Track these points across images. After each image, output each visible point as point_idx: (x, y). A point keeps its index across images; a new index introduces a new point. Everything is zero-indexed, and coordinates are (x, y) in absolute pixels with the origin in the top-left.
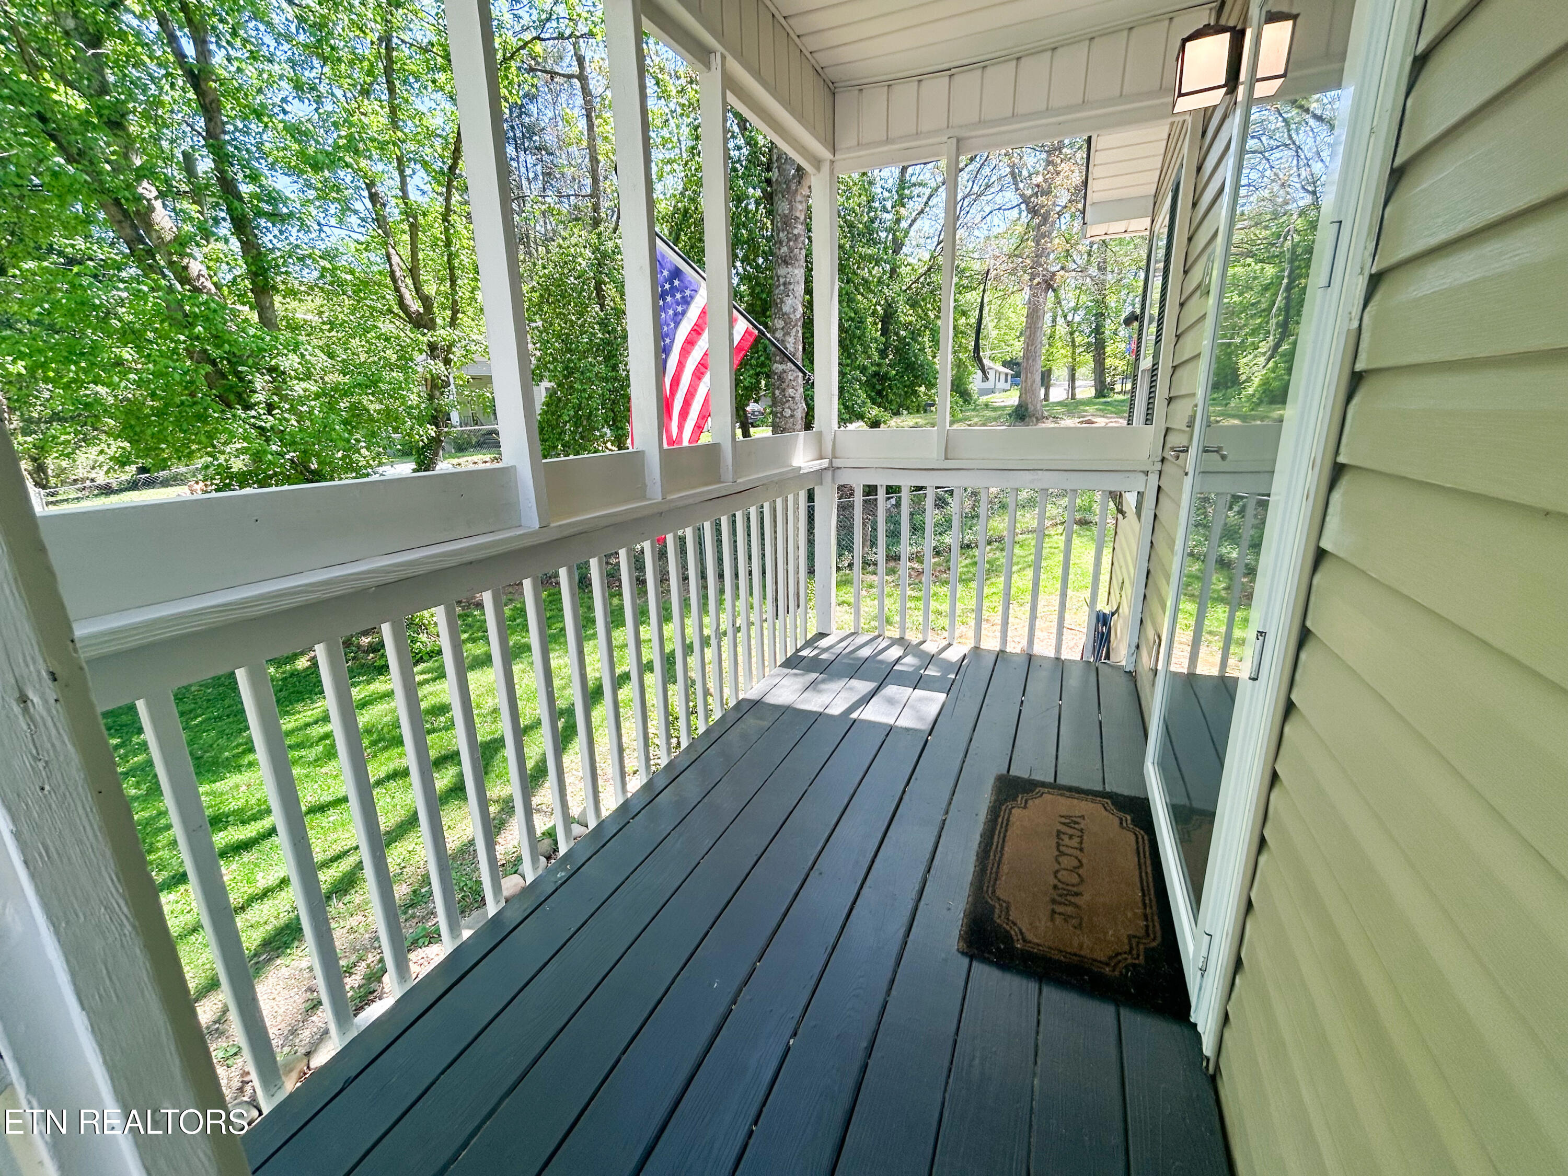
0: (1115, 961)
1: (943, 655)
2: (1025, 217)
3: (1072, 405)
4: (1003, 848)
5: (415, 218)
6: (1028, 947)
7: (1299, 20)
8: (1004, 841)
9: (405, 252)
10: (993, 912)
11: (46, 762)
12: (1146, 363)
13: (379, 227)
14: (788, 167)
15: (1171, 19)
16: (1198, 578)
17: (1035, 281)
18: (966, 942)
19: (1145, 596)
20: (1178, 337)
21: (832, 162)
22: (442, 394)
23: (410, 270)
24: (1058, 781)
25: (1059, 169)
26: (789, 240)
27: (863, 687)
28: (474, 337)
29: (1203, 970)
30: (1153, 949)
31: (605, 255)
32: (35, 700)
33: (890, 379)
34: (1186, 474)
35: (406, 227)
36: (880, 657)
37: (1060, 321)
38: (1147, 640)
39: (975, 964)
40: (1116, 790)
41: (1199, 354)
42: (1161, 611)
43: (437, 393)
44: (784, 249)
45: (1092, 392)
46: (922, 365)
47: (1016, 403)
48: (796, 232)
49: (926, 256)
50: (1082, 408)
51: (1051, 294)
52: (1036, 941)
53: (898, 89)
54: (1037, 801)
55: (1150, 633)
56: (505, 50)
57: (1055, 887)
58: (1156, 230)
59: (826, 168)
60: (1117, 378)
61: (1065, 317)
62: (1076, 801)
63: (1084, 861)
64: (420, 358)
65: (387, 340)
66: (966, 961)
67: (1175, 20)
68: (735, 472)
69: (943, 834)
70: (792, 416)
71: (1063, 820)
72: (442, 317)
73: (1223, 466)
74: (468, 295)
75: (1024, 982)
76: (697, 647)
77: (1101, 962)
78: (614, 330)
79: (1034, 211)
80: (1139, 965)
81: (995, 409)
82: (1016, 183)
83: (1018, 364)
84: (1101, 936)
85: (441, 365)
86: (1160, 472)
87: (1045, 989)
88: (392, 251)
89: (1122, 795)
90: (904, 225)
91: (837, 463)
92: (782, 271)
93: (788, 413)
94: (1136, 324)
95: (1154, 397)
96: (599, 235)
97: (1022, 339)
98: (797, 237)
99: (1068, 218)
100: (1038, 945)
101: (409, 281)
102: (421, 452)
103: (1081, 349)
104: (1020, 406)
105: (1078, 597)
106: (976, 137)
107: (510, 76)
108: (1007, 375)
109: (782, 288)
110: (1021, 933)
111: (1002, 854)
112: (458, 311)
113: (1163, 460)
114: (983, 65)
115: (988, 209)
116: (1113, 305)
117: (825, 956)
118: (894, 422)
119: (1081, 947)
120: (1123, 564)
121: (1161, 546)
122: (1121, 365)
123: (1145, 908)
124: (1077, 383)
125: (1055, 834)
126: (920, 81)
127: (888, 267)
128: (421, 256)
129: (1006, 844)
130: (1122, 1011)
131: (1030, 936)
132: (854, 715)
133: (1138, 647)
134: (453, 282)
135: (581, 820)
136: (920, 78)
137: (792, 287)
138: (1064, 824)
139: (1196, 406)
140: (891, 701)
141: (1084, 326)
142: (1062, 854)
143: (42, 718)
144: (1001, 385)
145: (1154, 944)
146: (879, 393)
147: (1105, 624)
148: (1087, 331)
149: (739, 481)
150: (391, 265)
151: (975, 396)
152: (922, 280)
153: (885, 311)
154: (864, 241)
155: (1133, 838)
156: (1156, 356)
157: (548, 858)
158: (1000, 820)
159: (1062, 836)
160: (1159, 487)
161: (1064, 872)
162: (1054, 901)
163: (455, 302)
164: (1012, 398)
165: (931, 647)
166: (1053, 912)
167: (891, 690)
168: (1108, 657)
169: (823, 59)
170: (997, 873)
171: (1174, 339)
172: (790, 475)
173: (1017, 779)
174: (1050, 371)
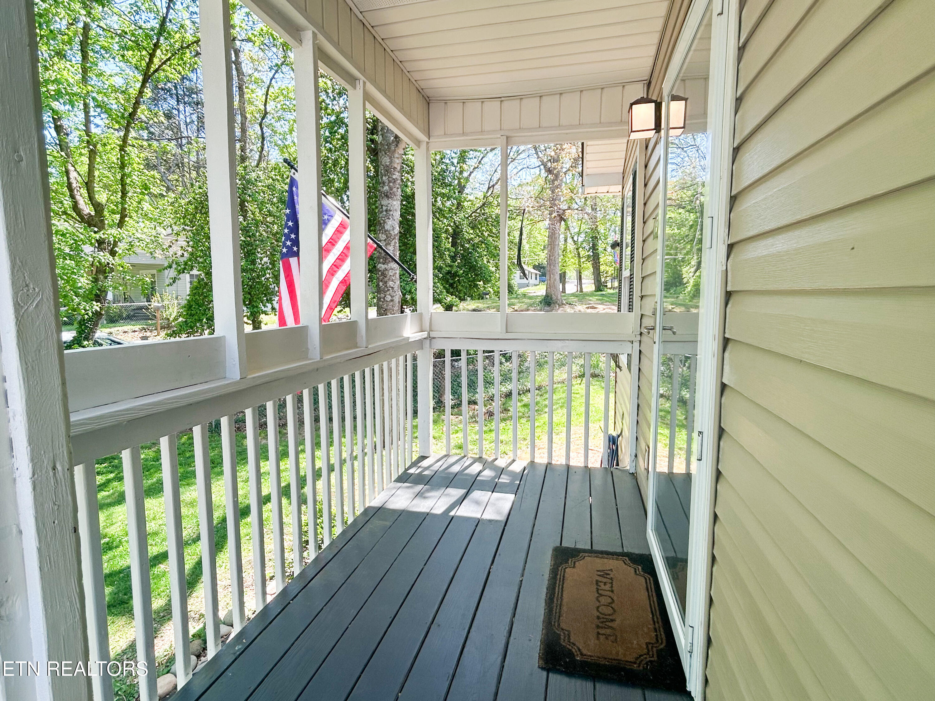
0: (639, 660)
1: (510, 468)
2: (544, 174)
3: (581, 295)
4: (562, 595)
5: (95, 146)
6: (584, 659)
7: (688, 101)
8: (562, 591)
9: (84, 169)
10: (560, 639)
11: (59, 506)
12: (626, 273)
13: (62, 150)
14: (389, 135)
15: (624, 86)
16: (669, 412)
17: (553, 216)
18: (544, 661)
19: (638, 422)
20: (644, 260)
21: (428, 143)
22: (106, 278)
23: (86, 183)
24: (594, 548)
25: (564, 147)
26: (390, 182)
27: (456, 493)
28: (139, 236)
29: (691, 652)
30: (661, 649)
31: (249, 182)
32: (59, 468)
33: (458, 276)
34: (655, 343)
35: (85, 151)
36: (466, 472)
37: (570, 240)
38: (641, 450)
39: (550, 675)
40: (630, 550)
41: (656, 272)
42: (648, 430)
43: (101, 277)
44: (386, 188)
45: (593, 288)
46: (481, 268)
47: (544, 294)
48: (394, 177)
49: (481, 195)
50: (587, 297)
51: (563, 223)
52: (589, 654)
53: (469, 105)
54: (581, 562)
55: (643, 446)
56: (183, 41)
57: (598, 618)
58: (626, 193)
59: (424, 146)
60: (608, 278)
61: (573, 238)
62: (606, 560)
63: (615, 598)
64: (88, 249)
65: (63, 235)
66: (545, 673)
67: (626, 87)
68: (367, 341)
69: (521, 590)
70: (392, 301)
71: (599, 573)
72: (111, 218)
73: (674, 338)
74: (135, 204)
75: (584, 683)
76: (324, 472)
77: (631, 662)
78: (254, 235)
79: (549, 171)
80: (654, 661)
81: (530, 298)
82: (537, 153)
83: (544, 268)
84: (629, 645)
85: (108, 255)
86: (640, 341)
87: (598, 685)
88: (71, 168)
89: (634, 554)
90: (465, 174)
91: (433, 334)
92: (384, 202)
93: (388, 298)
94: (618, 249)
95: (633, 295)
96: (245, 168)
97: (546, 252)
98: (395, 181)
99: (571, 176)
100: (591, 656)
101: (84, 191)
102: (82, 323)
103: (584, 260)
104: (547, 296)
105: (596, 427)
106: (517, 136)
107: (185, 59)
108: (536, 275)
109: (384, 213)
110: (579, 650)
111: (562, 600)
112: (126, 216)
113: (641, 334)
114: (521, 98)
115: (519, 168)
116: (602, 231)
117: (448, 683)
118: (462, 305)
119: (617, 653)
120: (622, 403)
121: (644, 388)
122: (611, 270)
123: (655, 625)
124: (583, 281)
125: (594, 582)
126: (482, 102)
127: (455, 202)
128: (97, 173)
129: (564, 593)
130: (646, 693)
131: (585, 652)
132: (452, 513)
133: (636, 456)
134: (124, 194)
135: (227, 621)
136: (483, 100)
137: (391, 213)
138: (600, 575)
139: (656, 303)
140: (477, 503)
141: (585, 245)
142: (601, 595)
143: (61, 479)
144: (532, 281)
145: (662, 647)
146: (451, 285)
147: (614, 443)
148: (587, 248)
149: (370, 346)
150: (68, 179)
151: (516, 288)
152: (478, 211)
153: (454, 230)
154: (440, 184)
155: (644, 580)
156: (632, 270)
157: (198, 656)
158: (558, 577)
159: (600, 584)
160: (640, 351)
161: (603, 607)
162: (598, 627)
163: (124, 209)
164: (541, 290)
165: (501, 463)
166: (598, 633)
167: (476, 494)
168: (618, 465)
169: (423, 84)
170: (560, 612)
171: (642, 261)
172: (403, 343)
173: (567, 548)
174: (565, 273)
